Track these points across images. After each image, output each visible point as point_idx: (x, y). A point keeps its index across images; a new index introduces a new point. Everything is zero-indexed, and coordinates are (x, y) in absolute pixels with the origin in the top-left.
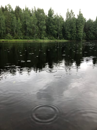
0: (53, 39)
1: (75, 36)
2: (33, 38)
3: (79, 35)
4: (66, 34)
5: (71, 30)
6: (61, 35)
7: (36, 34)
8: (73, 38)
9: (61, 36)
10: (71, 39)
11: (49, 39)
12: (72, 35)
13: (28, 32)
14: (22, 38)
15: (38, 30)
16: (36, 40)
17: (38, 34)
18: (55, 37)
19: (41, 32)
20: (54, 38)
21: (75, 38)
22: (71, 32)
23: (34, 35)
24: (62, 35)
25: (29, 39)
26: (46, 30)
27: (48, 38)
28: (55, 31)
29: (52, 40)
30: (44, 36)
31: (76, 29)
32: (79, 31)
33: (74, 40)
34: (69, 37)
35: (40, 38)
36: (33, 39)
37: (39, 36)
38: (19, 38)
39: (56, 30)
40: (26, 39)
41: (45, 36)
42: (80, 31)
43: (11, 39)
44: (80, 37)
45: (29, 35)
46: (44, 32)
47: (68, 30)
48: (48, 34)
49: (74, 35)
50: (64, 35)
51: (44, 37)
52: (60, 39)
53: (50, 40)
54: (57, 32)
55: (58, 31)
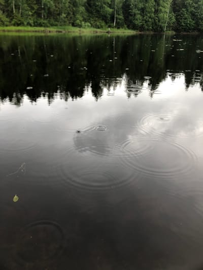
0: (101, 27)
1: (150, 20)
2: (57, 23)
3: (160, 18)
4: (131, 15)
5: (143, 6)
6: (121, 17)
7: (64, 15)
8: (147, 25)
9: (120, 19)
10: (141, 28)
11: (94, 27)
12: (145, 18)
13: (44, 9)
14: (33, 24)
15: (67, 5)
16: (64, 29)
17: (69, 14)
18: (108, 21)
19: (74, 9)
20: (103, 24)
21: (151, 25)
22: (143, 12)
23: (58, 17)
24: (123, 19)
25: (47, 27)
26: (87, 4)
27: (90, 25)
28: (106, 6)
29: (99, 28)
30: (81, 19)
31: (154, 3)
32: (161, 10)
33: (148, 30)
34: (137, 22)
35: (73, 25)
36: (56, 25)
37: (71, 18)
38: (25, 23)
39: (110, 6)
40: (40, 25)
41: (85, 20)
42: (163, 9)
43: (7, 26)
44: (162, 23)
45: (48, 16)
46: (82, 9)
47: (136, 5)
48: (90, 15)
49: (150, 17)
50: (128, 17)
51: (81, 21)
52: (118, 28)
53: (95, 29)
54: (111, 10)
55: (113, 8)
